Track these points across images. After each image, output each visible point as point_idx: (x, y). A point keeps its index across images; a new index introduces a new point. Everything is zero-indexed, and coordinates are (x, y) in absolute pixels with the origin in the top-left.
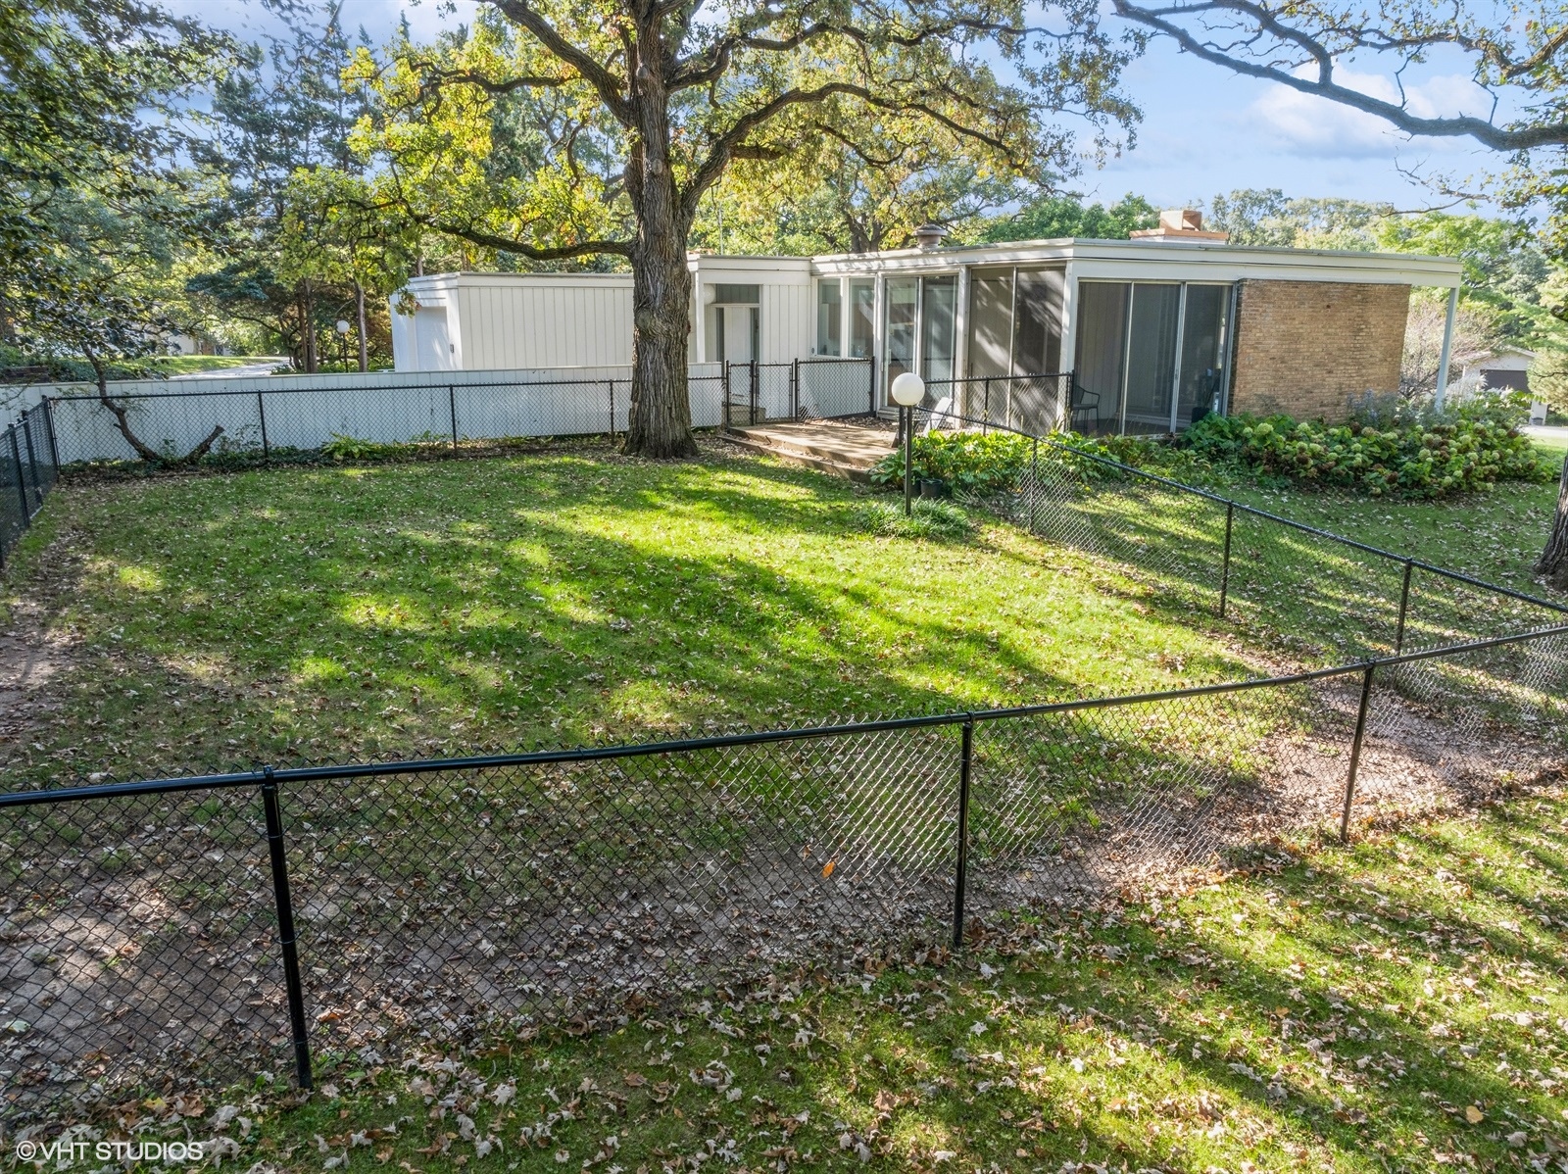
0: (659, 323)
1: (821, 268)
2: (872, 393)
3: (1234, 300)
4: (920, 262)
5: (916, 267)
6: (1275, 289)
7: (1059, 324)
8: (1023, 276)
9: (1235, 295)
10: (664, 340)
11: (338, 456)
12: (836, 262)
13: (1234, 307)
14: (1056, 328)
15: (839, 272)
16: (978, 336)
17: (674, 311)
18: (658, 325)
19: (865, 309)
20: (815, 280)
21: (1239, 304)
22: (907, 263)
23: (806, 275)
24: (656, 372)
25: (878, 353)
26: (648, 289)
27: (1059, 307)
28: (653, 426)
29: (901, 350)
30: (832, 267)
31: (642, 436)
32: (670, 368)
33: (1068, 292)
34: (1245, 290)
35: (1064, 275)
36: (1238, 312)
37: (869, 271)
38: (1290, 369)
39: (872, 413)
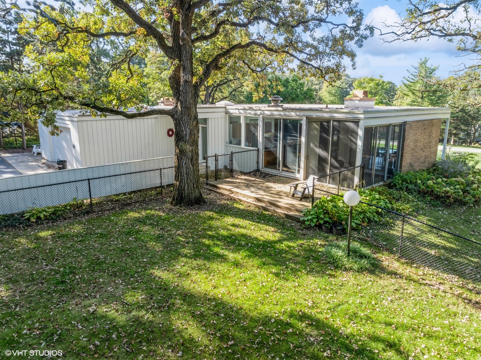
1: (231, 111)
2: (258, 163)
3: (402, 129)
4: (282, 113)
5: (280, 115)
7: (356, 144)
8: (335, 123)
9: (403, 127)
10: (190, 154)
11: (33, 220)
12: (238, 109)
14: (354, 146)
15: (240, 113)
16: (312, 145)
17: (194, 141)
18: (188, 148)
19: (252, 129)
20: (227, 115)
22: (275, 113)
23: (224, 114)
24: (187, 168)
25: (261, 146)
26: (183, 131)
27: (356, 139)
28: (186, 192)
29: (271, 146)
30: (237, 111)
31: (182, 197)
32: (193, 166)
33: (361, 133)
35: (358, 126)
37: (256, 114)
39: (258, 170)
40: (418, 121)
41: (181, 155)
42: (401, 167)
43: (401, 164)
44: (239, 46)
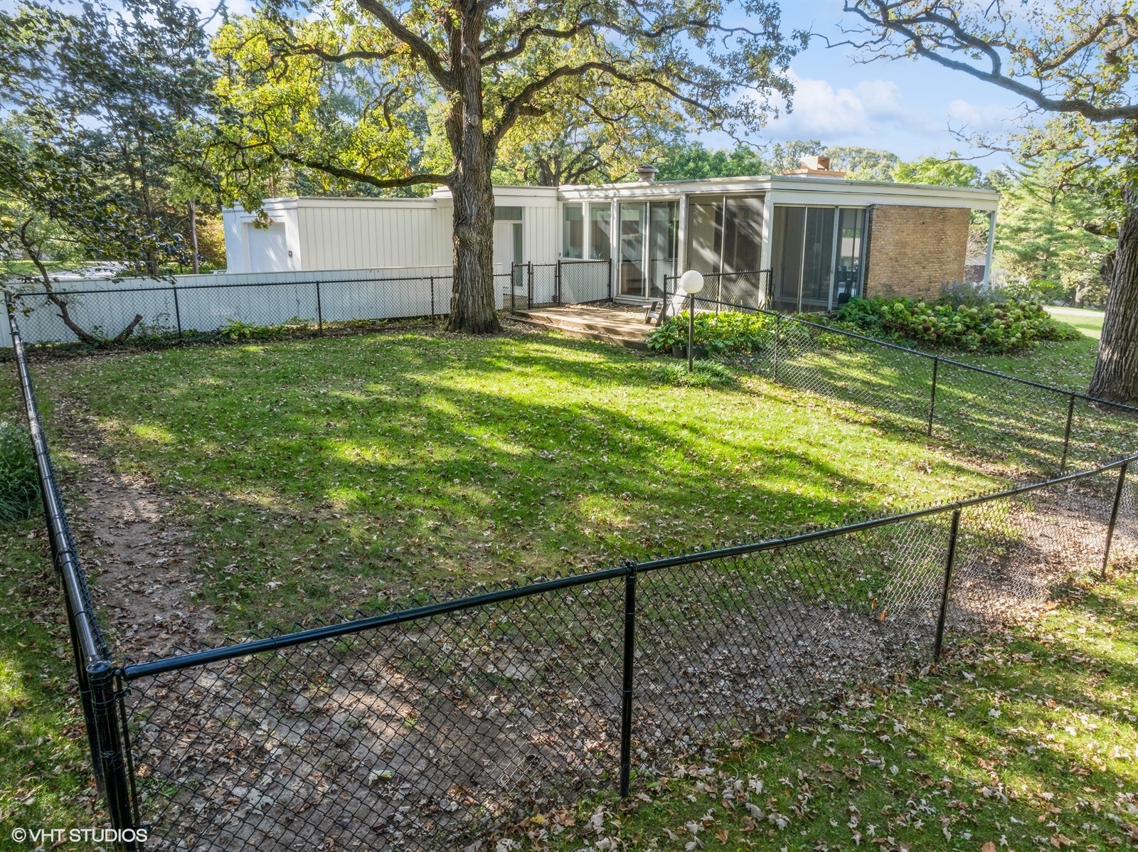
0: (474, 235)
1: (566, 195)
2: (609, 285)
3: (867, 219)
4: (649, 191)
5: (645, 195)
6: (892, 211)
7: (760, 236)
8: (731, 202)
9: (867, 215)
10: (478, 248)
11: (234, 336)
12: (579, 190)
13: (867, 223)
15: (582, 197)
16: (695, 244)
17: (484, 226)
18: (474, 236)
19: (603, 226)
20: (561, 204)
21: (870, 222)
22: (638, 192)
23: (554, 200)
24: (472, 270)
25: (614, 255)
26: (466, 210)
27: (760, 225)
28: (470, 310)
29: (632, 254)
30: (576, 194)
31: (462, 318)
32: (482, 268)
33: (767, 214)
34: (875, 212)
35: (763, 202)
36: (870, 227)
37: (607, 197)
38: (901, 266)
39: (610, 299)
40: (905, 207)
41: (463, 247)
42: (865, 289)
43: (866, 284)
44: (567, 71)
